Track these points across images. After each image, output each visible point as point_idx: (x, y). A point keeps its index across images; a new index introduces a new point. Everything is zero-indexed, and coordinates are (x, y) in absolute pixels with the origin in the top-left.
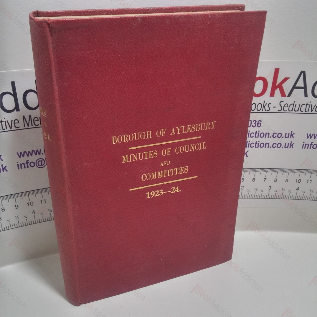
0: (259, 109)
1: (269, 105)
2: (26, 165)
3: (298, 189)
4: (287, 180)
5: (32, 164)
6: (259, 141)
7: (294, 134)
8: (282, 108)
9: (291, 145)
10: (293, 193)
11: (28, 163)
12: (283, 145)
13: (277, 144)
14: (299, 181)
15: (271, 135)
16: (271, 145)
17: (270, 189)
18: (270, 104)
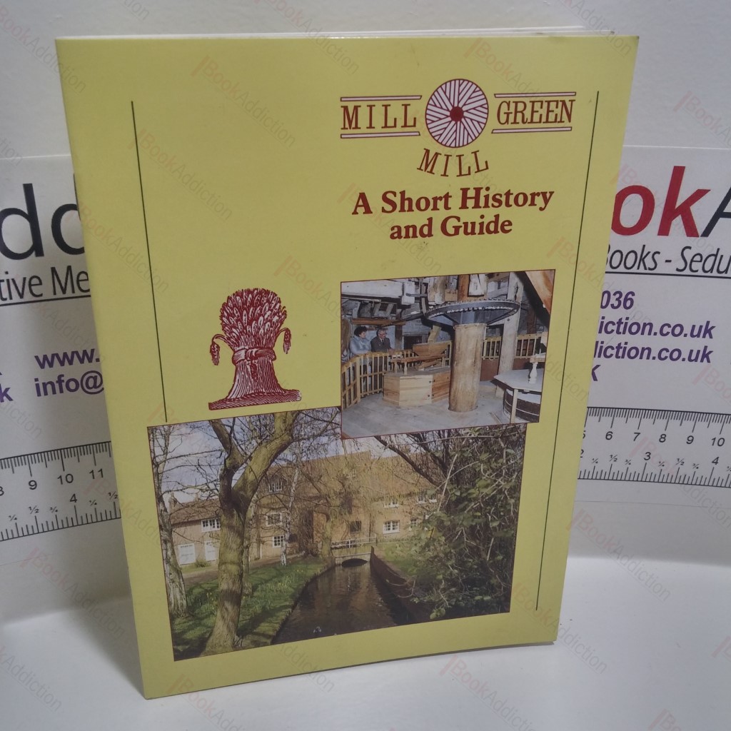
0: (629, 265)
1: (656, 256)
2: (57, 386)
3: (715, 462)
4: (691, 438)
5: (72, 385)
6: (626, 343)
7: (713, 327)
8: (688, 264)
9: (706, 355)
10: (704, 471)
11: (63, 381)
12: (685, 355)
13: (670, 351)
14: (720, 442)
15: (656, 329)
16: (654, 353)
17: (647, 458)
18: (659, 253)
